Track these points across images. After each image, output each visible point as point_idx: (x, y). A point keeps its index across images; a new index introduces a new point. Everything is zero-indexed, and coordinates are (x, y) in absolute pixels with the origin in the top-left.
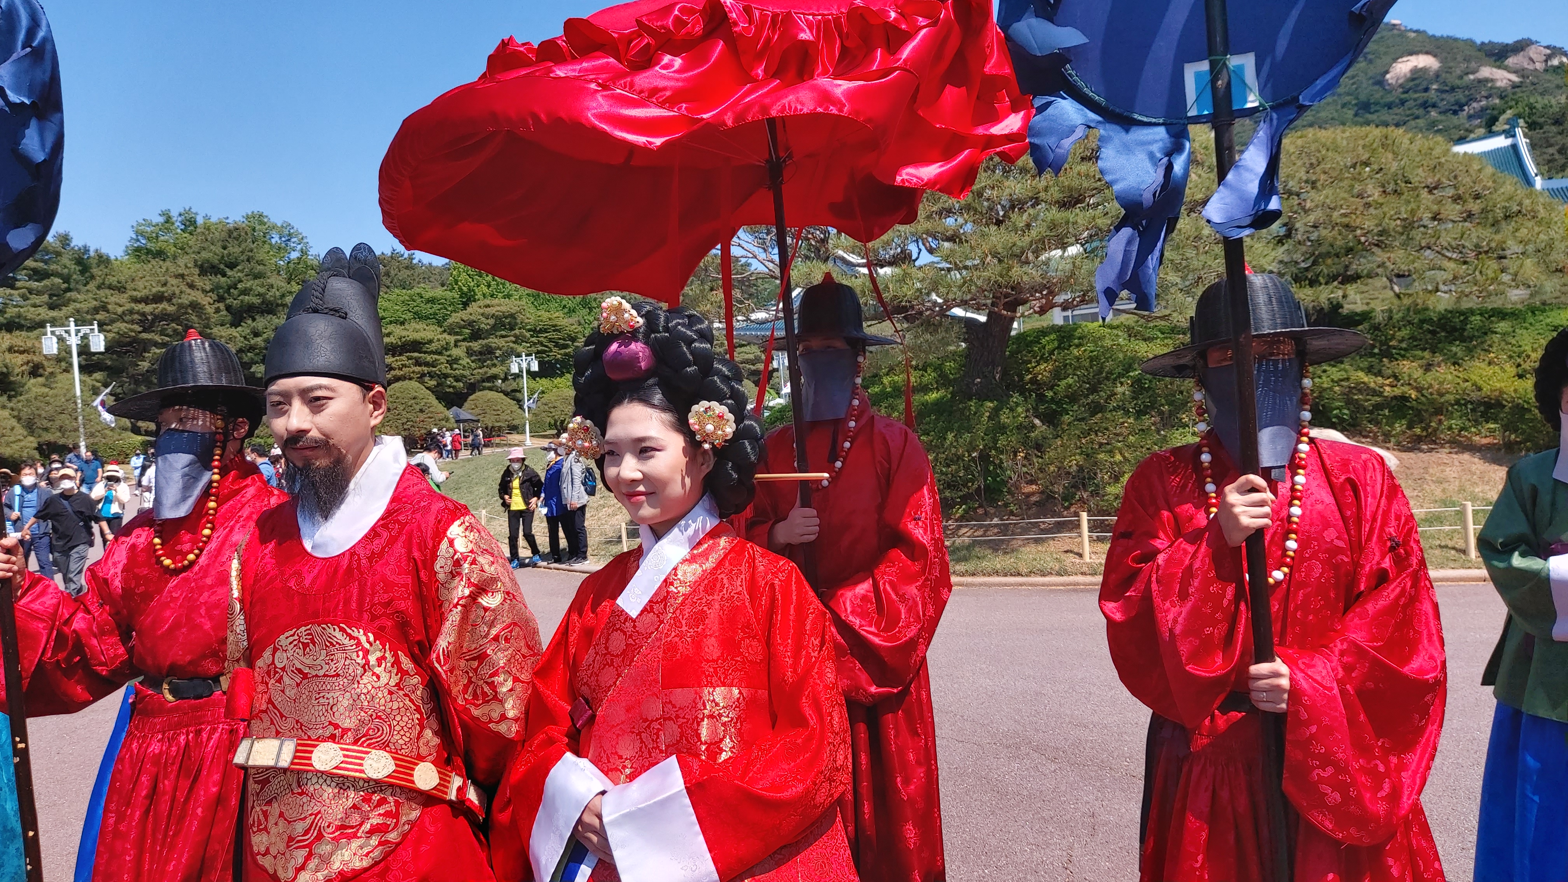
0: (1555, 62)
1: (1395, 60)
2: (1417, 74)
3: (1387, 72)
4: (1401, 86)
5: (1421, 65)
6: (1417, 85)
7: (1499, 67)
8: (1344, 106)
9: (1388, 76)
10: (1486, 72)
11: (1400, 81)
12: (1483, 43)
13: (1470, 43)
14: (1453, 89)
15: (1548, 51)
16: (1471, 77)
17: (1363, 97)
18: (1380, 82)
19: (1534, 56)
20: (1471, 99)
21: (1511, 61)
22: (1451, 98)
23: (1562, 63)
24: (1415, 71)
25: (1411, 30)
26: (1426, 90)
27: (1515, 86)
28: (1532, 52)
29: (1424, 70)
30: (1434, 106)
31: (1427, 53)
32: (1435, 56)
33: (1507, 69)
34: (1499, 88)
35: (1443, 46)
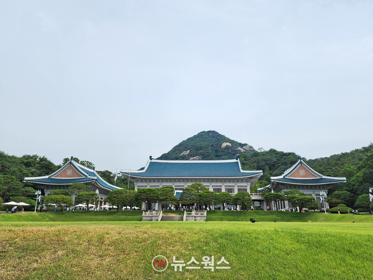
0: (251, 149)
1: (223, 143)
2: (227, 147)
3: (222, 145)
6: (227, 149)
7: (242, 148)
8: (214, 150)
10: (239, 148)
11: (224, 147)
12: (239, 143)
13: (237, 142)
14: (233, 151)
15: (250, 147)
16: (237, 149)
17: (217, 149)
18: (221, 147)
19: (248, 147)
20: (236, 153)
21: (244, 147)
22: (233, 153)
23: (252, 150)
24: (227, 146)
25: (227, 138)
26: (229, 150)
27: (244, 152)
29: (229, 146)
30: (230, 153)
31: (229, 143)
33: (243, 148)
34: (242, 152)
35: (232, 142)
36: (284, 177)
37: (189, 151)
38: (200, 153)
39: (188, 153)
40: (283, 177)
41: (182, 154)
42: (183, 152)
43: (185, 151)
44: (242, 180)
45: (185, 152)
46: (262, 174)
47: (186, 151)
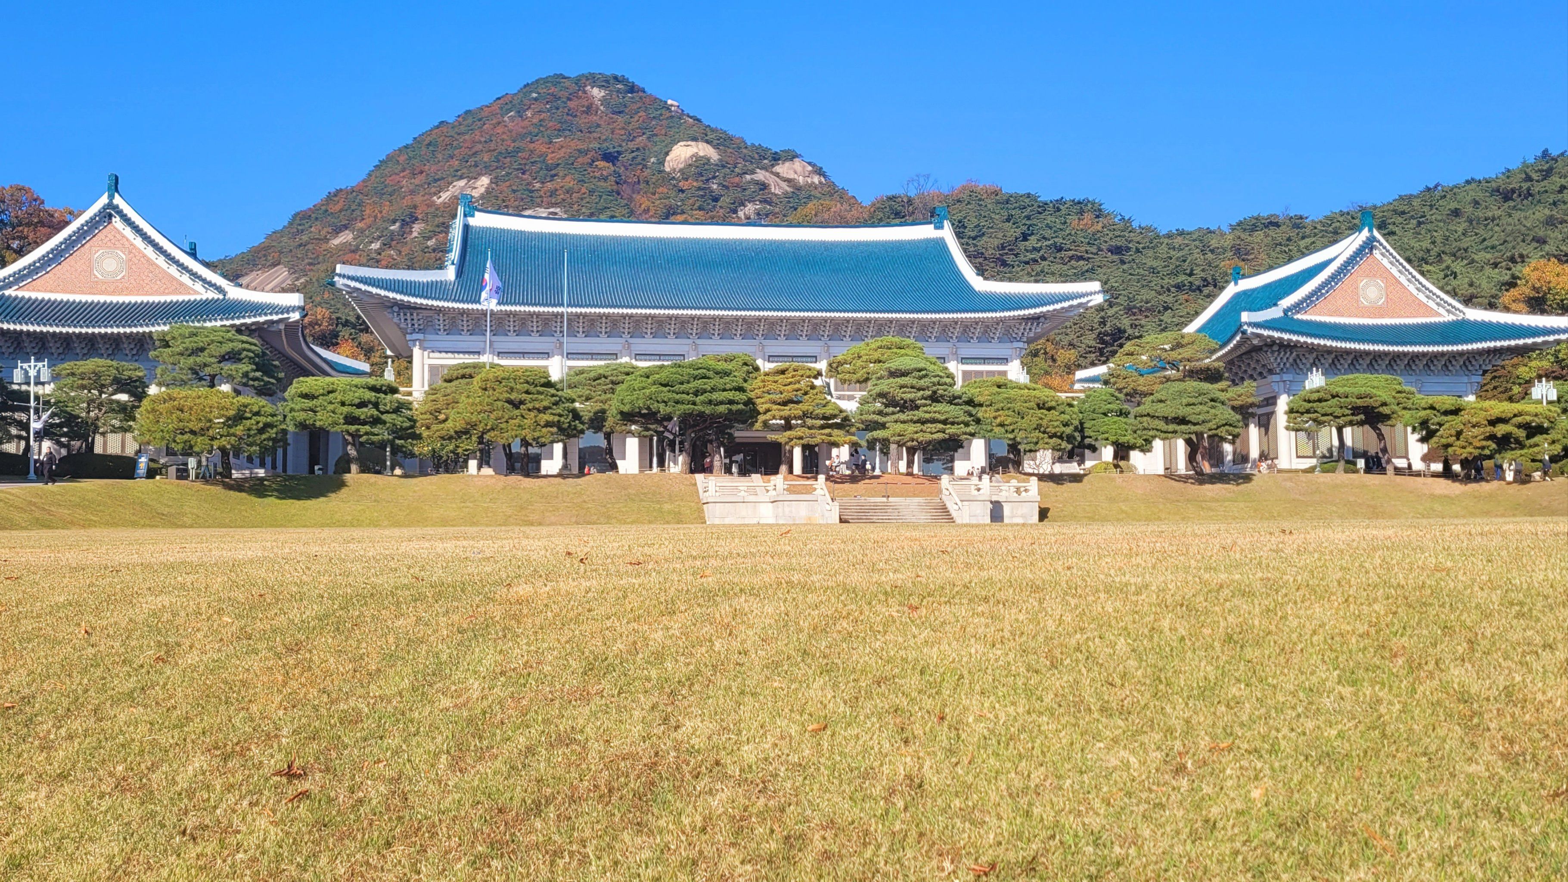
0: (817, 180)
1: (675, 142)
2: (698, 164)
3: (667, 154)
4: (681, 170)
5: (701, 154)
6: (696, 174)
7: (772, 173)
9: (668, 158)
10: (761, 175)
11: (681, 166)
12: (753, 145)
14: (732, 187)
15: (810, 168)
16: (748, 177)
17: (643, 175)
18: (662, 162)
19: (799, 170)
20: (748, 201)
21: (778, 169)
22: (730, 195)
23: (821, 182)
24: (697, 158)
25: (688, 116)
26: (707, 181)
27: (787, 195)
28: (797, 164)
29: (706, 159)
31: (707, 142)
32: (714, 147)
33: (777, 175)
34: (773, 194)
35: (721, 140)
36: (1285, 312)
37: (485, 181)
38: (553, 193)
39: (482, 190)
40: (1282, 314)
41: (445, 196)
42: (450, 183)
43: (461, 178)
44: (987, 331)
45: (462, 183)
46: (1099, 299)
47: (470, 178)
